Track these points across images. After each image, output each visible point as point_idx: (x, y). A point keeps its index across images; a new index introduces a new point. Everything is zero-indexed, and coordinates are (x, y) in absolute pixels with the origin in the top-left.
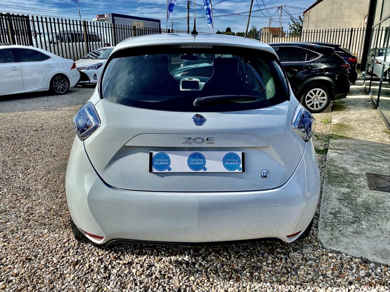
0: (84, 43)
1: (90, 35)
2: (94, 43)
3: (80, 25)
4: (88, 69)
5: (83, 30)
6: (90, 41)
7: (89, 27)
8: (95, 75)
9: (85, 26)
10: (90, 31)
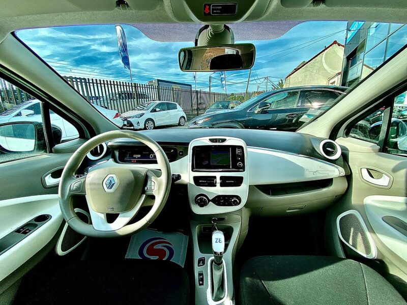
0: (135, 100)
1: (139, 94)
2: (143, 100)
3: (132, 86)
4: (133, 118)
5: (134, 90)
6: (140, 98)
7: (139, 88)
8: (138, 123)
9: (135, 87)
10: (139, 91)
